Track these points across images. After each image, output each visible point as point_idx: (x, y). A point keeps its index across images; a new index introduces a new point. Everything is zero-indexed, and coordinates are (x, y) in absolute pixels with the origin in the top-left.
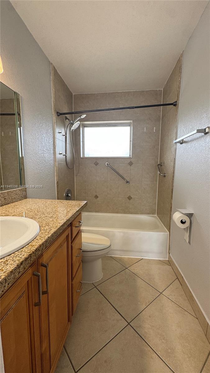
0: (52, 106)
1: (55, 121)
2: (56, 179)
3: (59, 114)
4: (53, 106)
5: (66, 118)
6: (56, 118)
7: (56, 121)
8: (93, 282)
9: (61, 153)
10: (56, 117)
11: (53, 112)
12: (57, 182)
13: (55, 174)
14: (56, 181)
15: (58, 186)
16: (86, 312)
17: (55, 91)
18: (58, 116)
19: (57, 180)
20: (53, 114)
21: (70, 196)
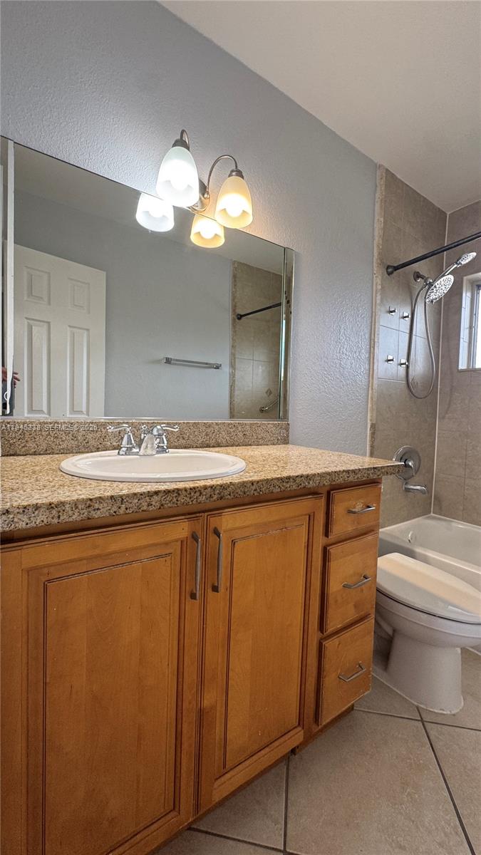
0: (373, 256)
1: (379, 287)
2: (369, 418)
3: (392, 270)
4: (376, 254)
5: (418, 276)
6: (383, 280)
7: (383, 288)
8: (422, 706)
9: (390, 358)
10: (382, 277)
11: (375, 269)
12: (373, 426)
13: (370, 405)
14: (369, 421)
15: (373, 434)
16: (368, 756)
17: (385, 222)
18: (389, 274)
19: (371, 420)
20: (375, 272)
21: (411, 467)
